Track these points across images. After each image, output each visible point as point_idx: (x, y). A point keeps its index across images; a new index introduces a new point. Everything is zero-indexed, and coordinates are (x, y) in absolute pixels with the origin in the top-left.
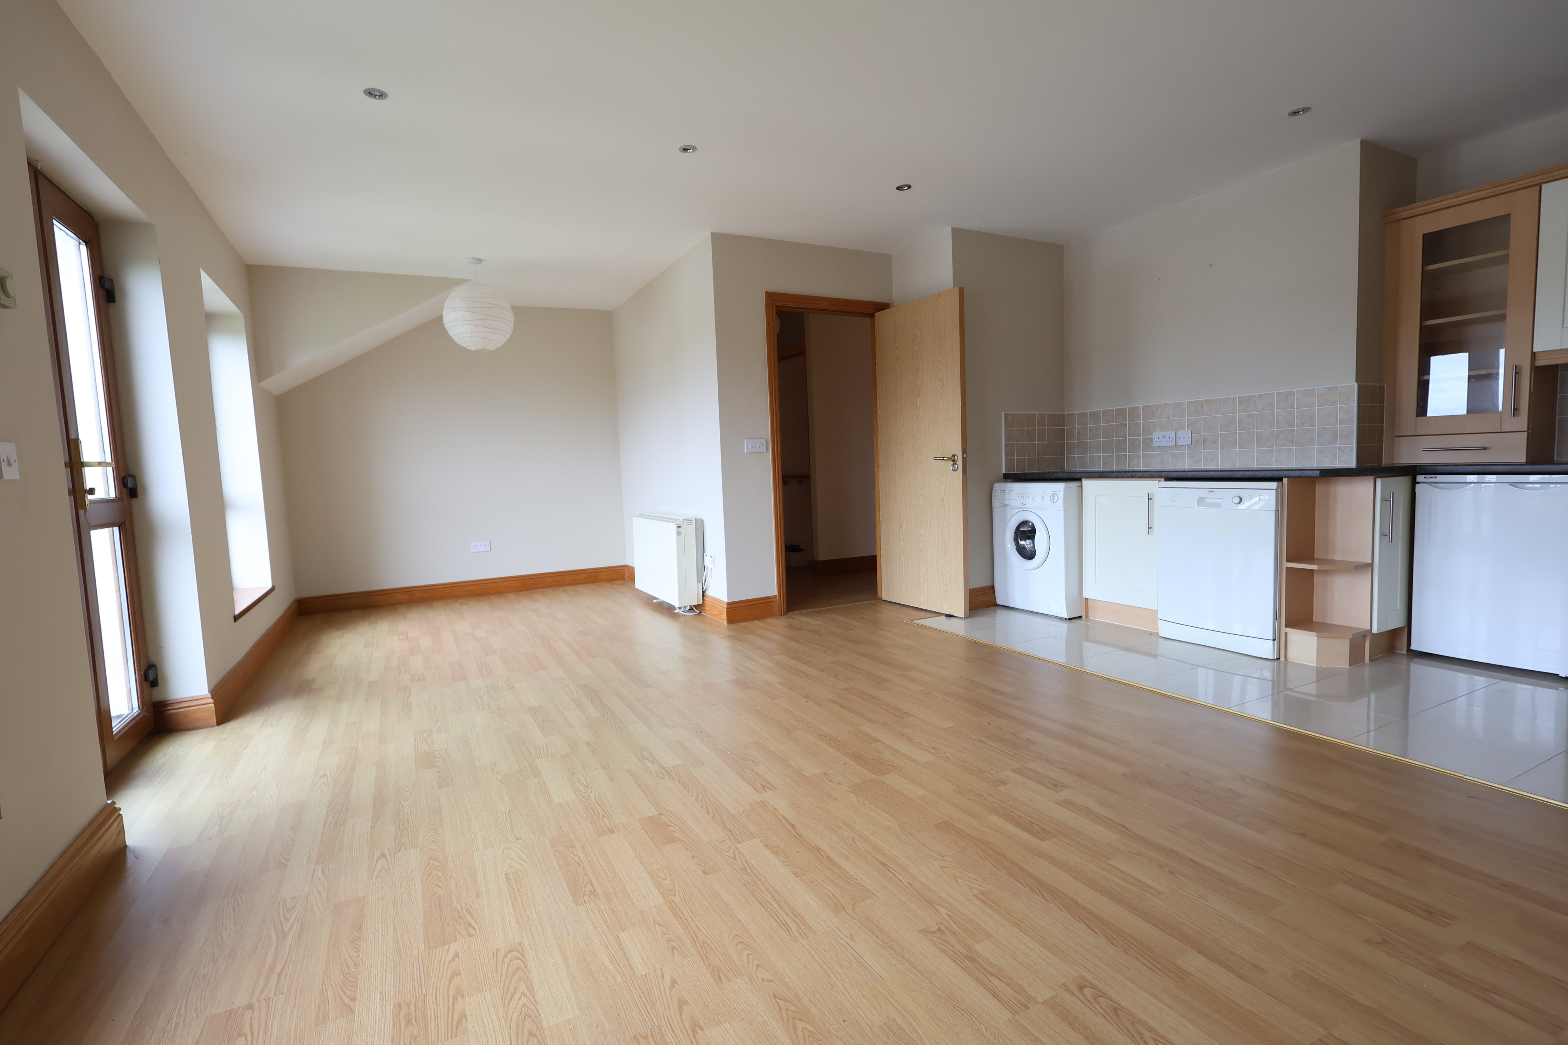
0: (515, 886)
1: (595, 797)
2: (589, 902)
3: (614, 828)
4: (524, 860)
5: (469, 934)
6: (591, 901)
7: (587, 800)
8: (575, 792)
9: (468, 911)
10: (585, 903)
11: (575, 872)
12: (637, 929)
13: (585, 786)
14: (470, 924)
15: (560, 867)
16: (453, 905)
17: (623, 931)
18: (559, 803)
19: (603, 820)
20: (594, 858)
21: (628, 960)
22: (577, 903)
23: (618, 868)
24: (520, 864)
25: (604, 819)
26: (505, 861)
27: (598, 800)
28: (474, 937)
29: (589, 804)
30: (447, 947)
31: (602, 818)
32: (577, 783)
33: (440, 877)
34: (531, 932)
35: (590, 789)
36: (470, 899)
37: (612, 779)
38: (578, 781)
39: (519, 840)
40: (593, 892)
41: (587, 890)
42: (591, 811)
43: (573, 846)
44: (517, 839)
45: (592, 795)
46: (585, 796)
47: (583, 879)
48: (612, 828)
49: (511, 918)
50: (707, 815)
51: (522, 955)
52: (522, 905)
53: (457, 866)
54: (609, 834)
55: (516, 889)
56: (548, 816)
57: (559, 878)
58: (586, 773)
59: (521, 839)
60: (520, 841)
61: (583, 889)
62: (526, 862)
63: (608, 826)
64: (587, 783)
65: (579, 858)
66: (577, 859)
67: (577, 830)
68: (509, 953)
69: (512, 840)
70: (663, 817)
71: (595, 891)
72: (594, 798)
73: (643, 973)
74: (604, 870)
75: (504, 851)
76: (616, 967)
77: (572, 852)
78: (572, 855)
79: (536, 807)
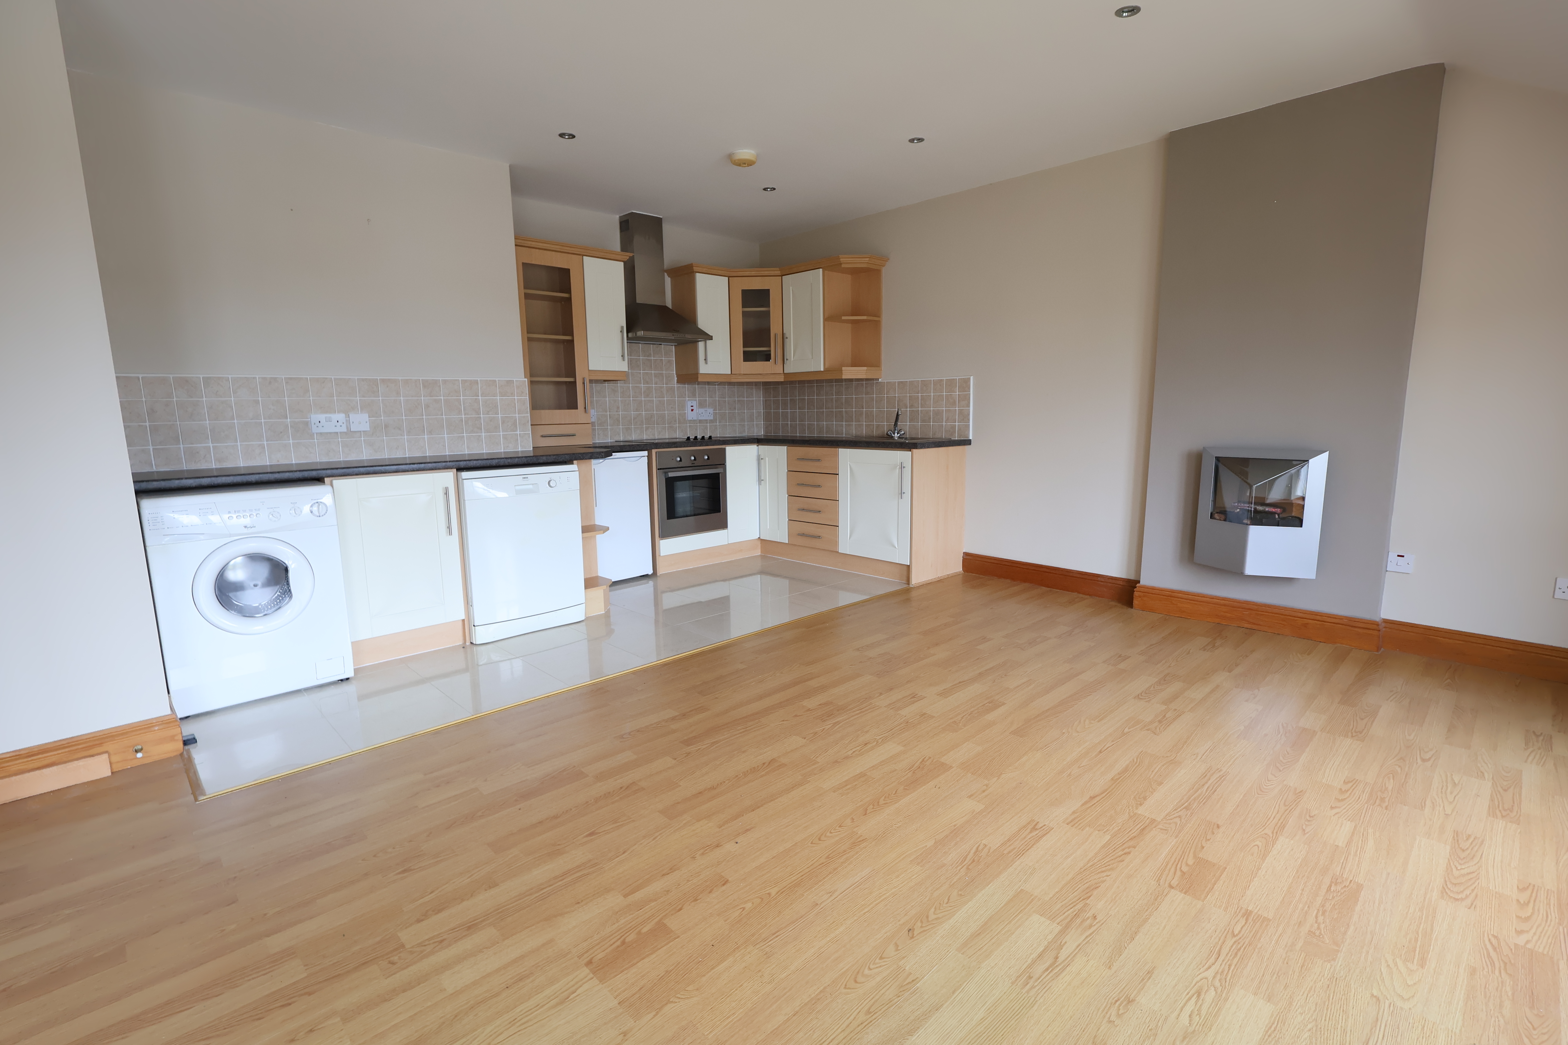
0: (1418, 947)
1: (1210, 967)
2: (1346, 879)
3: (1240, 914)
4: (1388, 966)
5: (1497, 940)
6: (1344, 879)
7: (1225, 973)
8: (1226, 999)
9: (1493, 963)
10: (1351, 881)
11: (1336, 909)
12: (1325, 839)
13: (1199, 996)
14: (1495, 949)
15: (1348, 925)
16: (1511, 983)
17: (1338, 846)
18: (1269, 1001)
19: (1240, 932)
20: (1301, 906)
21: (1353, 834)
22: (1360, 887)
23: (1286, 881)
24: (1396, 965)
25: (1236, 932)
26: (1415, 984)
27: (1212, 960)
28: (1492, 933)
29: (1230, 966)
30: (1529, 946)
31: (1237, 935)
32: (1203, 1012)
33: (1526, 1036)
34: (1425, 898)
35: (1199, 984)
36: (1485, 973)
37: (1150, 973)
38: (1199, 1014)
39: (1376, 997)
40: (1335, 881)
41: (1339, 888)
42: (1239, 954)
43: (1311, 933)
44: (1378, 999)
45: (1210, 974)
46: (1220, 980)
47: (1333, 897)
48: (1243, 916)
49: (1440, 921)
50: (1131, 853)
51: (1445, 890)
52: (1421, 924)
53: (1494, 1032)
54: (1253, 914)
55: (1419, 943)
56: (1305, 995)
57: (1360, 917)
58: (1166, 1019)
59: (1372, 995)
60: (1375, 994)
61: (1342, 891)
62: (1386, 961)
63: (1244, 922)
64: (1190, 999)
65: (1316, 917)
66: (1321, 919)
67: (1286, 946)
68: (1458, 899)
69: (1387, 1003)
70: (1174, 883)
71: (1332, 882)
72: (1213, 967)
73: (1349, 822)
74: (1303, 890)
75: (1409, 999)
76: (1366, 836)
77: (1319, 928)
78: (1322, 926)
79: (1310, 1026)
